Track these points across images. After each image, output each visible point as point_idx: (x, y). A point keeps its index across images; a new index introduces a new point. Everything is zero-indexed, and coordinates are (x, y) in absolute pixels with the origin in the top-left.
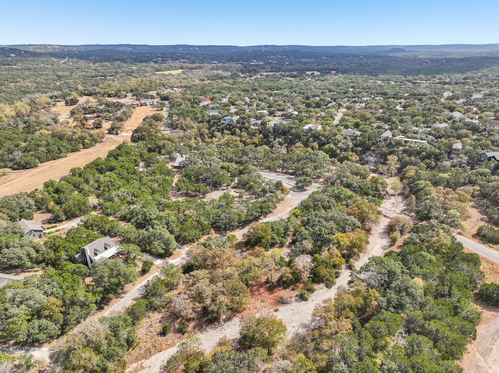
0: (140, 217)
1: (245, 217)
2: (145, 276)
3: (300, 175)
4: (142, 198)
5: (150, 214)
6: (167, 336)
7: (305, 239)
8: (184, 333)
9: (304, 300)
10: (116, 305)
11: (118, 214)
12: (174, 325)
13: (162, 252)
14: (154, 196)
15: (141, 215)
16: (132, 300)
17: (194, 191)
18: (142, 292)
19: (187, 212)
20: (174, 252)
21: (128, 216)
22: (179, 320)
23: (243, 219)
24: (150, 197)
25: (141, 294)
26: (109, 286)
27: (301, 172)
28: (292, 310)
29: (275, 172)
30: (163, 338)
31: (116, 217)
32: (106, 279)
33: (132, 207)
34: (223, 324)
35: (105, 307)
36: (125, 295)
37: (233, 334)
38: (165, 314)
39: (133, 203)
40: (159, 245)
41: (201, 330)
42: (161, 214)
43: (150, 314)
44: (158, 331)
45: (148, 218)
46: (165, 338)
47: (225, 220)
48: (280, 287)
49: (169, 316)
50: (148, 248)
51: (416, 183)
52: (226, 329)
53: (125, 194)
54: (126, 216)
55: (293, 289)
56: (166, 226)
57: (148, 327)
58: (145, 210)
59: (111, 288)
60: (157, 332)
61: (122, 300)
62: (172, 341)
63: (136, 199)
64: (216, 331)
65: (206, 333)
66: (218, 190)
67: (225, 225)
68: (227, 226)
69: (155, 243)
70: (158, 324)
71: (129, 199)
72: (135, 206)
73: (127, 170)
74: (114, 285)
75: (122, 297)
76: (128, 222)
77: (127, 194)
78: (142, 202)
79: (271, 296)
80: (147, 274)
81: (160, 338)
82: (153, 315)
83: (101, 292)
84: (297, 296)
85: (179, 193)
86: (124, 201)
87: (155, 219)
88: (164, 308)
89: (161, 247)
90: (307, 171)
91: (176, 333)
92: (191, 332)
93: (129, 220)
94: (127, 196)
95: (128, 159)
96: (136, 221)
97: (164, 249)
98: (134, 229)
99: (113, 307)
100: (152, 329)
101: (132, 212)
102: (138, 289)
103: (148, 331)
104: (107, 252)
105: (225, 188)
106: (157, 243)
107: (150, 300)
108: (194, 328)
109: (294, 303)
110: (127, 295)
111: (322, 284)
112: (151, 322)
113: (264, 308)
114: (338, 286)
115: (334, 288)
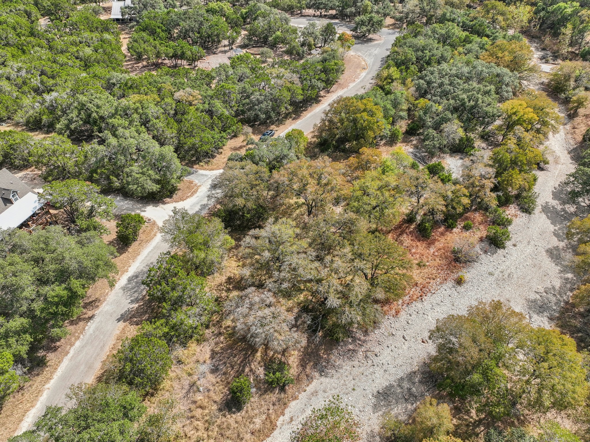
0: (74, 115)
1: (301, 92)
2: (130, 250)
3: (353, 15)
4: (64, 77)
5: (98, 107)
6: (247, 407)
7: (446, 120)
8: (284, 385)
9: (499, 248)
10: (78, 344)
11: (20, 117)
12: (251, 370)
13: (155, 187)
14: (91, 70)
15: (76, 112)
16: (119, 320)
17: (172, 57)
18: (136, 295)
19: (178, 95)
20: (179, 185)
21: (44, 118)
22: (259, 354)
23: (300, 98)
24: (84, 75)
25: (137, 300)
26: (42, 310)
27: (353, 9)
28: (491, 274)
29: (302, 16)
30: (238, 416)
31: (17, 124)
33: (48, 97)
34: (363, 338)
36: (97, 312)
37: (399, 361)
38: (217, 344)
39: (49, 91)
40: (143, 173)
41: (319, 367)
42: (124, 102)
43: (179, 352)
44: (218, 398)
45: (94, 115)
46: (243, 413)
47: (265, 103)
48: (440, 227)
49: (230, 347)
50: (117, 184)
51: (550, 9)
52: (377, 350)
53: (23, 73)
54: (41, 119)
55: (466, 228)
56: (143, 129)
57: (188, 392)
58: (83, 98)
59: (51, 313)
60: (215, 402)
61: (91, 327)
62: (264, 417)
63: (51, 82)
64: (356, 363)
65: (333, 372)
66: (214, 53)
67: (267, 113)
68: (273, 115)
69: (132, 171)
70: (212, 378)
71: (36, 82)
72: (54, 94)
73: (14, 29)
74: (57, 304)
75: (90, 318)
76: (48, 132)
77: (27, 72)
78: (69, 84)
79: (432, 250)
80: (134, 246)
81: (232, 419)
82: (186, 352)
83: (24, 331)
84: (481, 240)
85: (140, 65)
86: (25, 88)
87: (113, 116)
88: (207, 327)
89: (149, 176)
90: (367, 6)
91: (265, 391)
92: (298, 379)
93: (50, 128)
94: (29, 76)
95: (11, 11)
96: (67, 127)
97: (158, 182)
98: (69, 145)
99: (72, 352)
100: (199, 397)
101: (52, 109)
102: (124, 289)
103: (193, 407)
104: (11, 209)
105: (227, 48)
106: (135, 168)
108: (303, 364)
109: (483, 256)
110: (100, 309)
111: (512, 206)
112: (190, 375)
113: (432, 281)
114: (542, 205)
115: (538, 209)
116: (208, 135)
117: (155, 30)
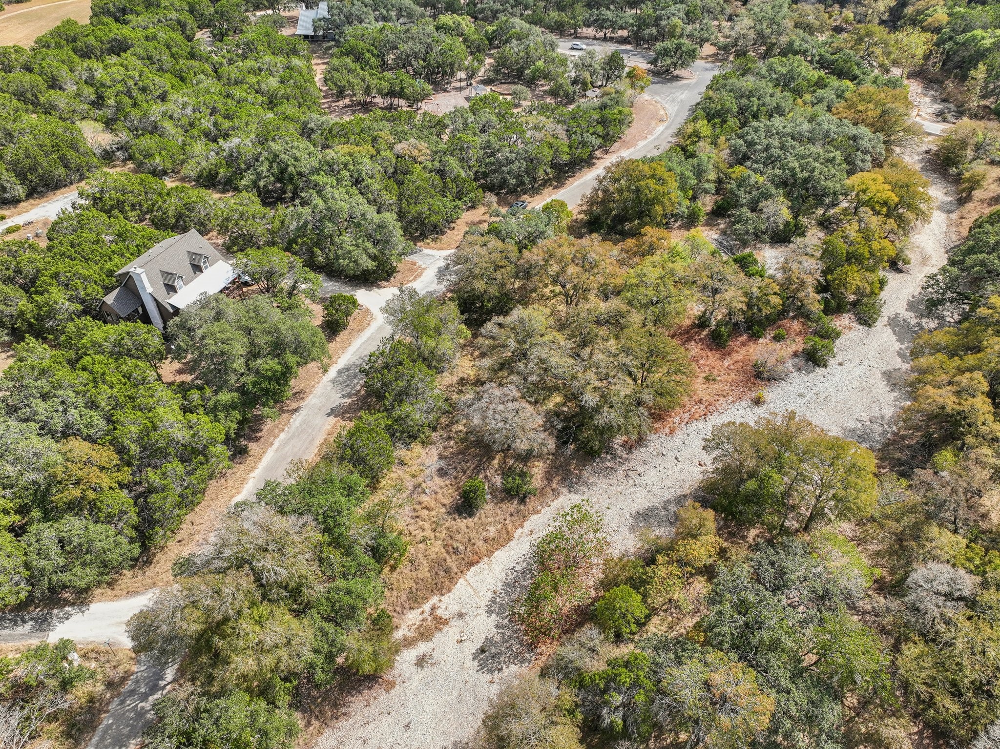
0: (264, 168)
1: (567, 150)
2: (337, 339)
3: (655, 39)
4: (245, 119)
5: (296, 159)
6: (481, 513)
7: (767, 196)
8: (525, 497)
9: (819, 366)
10: (282, 436)
11: (190, 169)
12: (486, 477)
13: (371, 265)
14: (280, 109)
15: (266, 165)
16: (329, 415)
17: (386, 94)
18: (348, 390)
19: (400, 148)
20: (400, 266)
21: (222, 172)
22: (496, 461)
23: (566, 158)
24: (270, 115)
25: (349, 395)
26: (254, 384)
27: (654, 31)
28: (801, 395)
29: (576, 38)
30: (470, 521)
31: (183, 179)
32: (239, 364)
33: (227, 145)
34: (624, 456)
35: (252, 446)
36: (303, 404)
37: (668, 483)
38: (445, 448)
39: (226, 136)
40: (357, 246)
41: (568, 482)
42: (330, 154)
43: (401, 452)
44: (448, 501)
45: (291, 169)
46: (476, 519)
47: (517, 163)
48: (741, 335)
49: (462, 452)
50: (321, 259)
51: (961, 38)
52: (641, 470)
53: (189, 110)
54: (217, 173)
55: (778, 338)
56: (354, 190)
57: (413, 493)
58: (276, 147)
59: (262, 389)
60: (444, 505)
61: (297, 420)
62: (499, 526)
63: (226, 124)
64: (614, 482)
65: (585, 489)
66: (445, 91)
67: (518, 177)
68: (526, 179)
69: (343, 242)
70: (439, 481)
71: (207, 123)
72: (235, 141)
73: (168, 47)
74: (270, 379)
75: (296, 410)
76: (224, 191)
77: (194, 111)
78: (253, 127)
79: (726, 363)
80: (343, 335)
81: (463, 524)
82: (409, 453)
83: (233, 406)
84: (795, 354)
85: (341, 103)
86: (195, 132)
87: (316, 171)
88: (434, 429)
89: (365, 250)
90: (675, 26)
91: (502, 500)
92: (542, 493)
93: (229, 185)
94: (198, 115)
95: (159, 21)
96: (255, 183)
97: (374, 258)
98: (257, 207)
99: (277, 443)
100: (425, 499)
101: (232, 159)
102: (333, 382)
103: (418, 507)
104: (201, 278)
105: (464, 84)
106: (347, 238)
107: (396, 413)
108: (548, 477)
109: (796, 374)
110: (306, 402)
111: (846, 315)
112: (414, 476)
113: (721, 399)
114: (889, 318)
115: (881, 322)
116: (438, 202)
117: (363, 54)
